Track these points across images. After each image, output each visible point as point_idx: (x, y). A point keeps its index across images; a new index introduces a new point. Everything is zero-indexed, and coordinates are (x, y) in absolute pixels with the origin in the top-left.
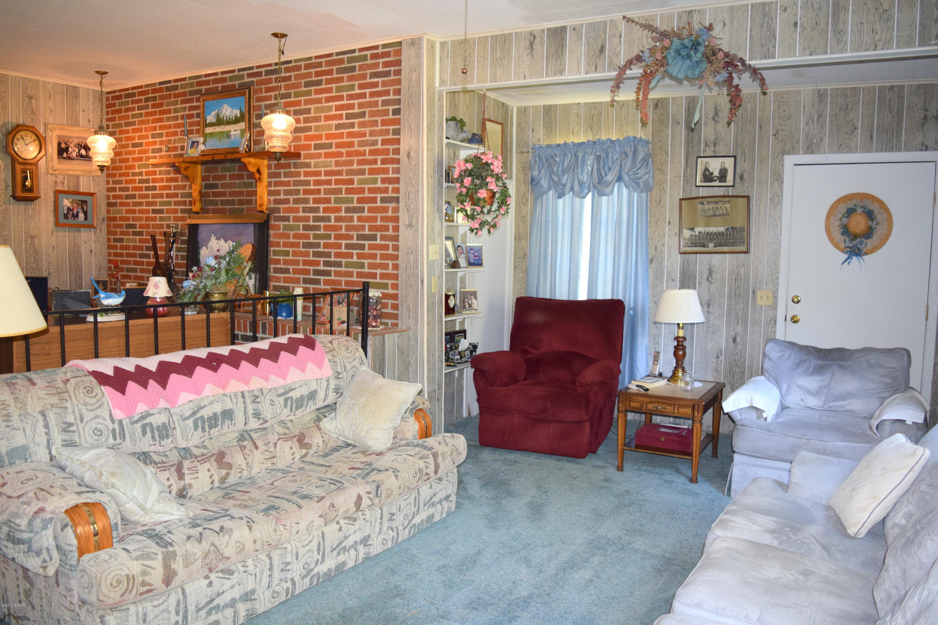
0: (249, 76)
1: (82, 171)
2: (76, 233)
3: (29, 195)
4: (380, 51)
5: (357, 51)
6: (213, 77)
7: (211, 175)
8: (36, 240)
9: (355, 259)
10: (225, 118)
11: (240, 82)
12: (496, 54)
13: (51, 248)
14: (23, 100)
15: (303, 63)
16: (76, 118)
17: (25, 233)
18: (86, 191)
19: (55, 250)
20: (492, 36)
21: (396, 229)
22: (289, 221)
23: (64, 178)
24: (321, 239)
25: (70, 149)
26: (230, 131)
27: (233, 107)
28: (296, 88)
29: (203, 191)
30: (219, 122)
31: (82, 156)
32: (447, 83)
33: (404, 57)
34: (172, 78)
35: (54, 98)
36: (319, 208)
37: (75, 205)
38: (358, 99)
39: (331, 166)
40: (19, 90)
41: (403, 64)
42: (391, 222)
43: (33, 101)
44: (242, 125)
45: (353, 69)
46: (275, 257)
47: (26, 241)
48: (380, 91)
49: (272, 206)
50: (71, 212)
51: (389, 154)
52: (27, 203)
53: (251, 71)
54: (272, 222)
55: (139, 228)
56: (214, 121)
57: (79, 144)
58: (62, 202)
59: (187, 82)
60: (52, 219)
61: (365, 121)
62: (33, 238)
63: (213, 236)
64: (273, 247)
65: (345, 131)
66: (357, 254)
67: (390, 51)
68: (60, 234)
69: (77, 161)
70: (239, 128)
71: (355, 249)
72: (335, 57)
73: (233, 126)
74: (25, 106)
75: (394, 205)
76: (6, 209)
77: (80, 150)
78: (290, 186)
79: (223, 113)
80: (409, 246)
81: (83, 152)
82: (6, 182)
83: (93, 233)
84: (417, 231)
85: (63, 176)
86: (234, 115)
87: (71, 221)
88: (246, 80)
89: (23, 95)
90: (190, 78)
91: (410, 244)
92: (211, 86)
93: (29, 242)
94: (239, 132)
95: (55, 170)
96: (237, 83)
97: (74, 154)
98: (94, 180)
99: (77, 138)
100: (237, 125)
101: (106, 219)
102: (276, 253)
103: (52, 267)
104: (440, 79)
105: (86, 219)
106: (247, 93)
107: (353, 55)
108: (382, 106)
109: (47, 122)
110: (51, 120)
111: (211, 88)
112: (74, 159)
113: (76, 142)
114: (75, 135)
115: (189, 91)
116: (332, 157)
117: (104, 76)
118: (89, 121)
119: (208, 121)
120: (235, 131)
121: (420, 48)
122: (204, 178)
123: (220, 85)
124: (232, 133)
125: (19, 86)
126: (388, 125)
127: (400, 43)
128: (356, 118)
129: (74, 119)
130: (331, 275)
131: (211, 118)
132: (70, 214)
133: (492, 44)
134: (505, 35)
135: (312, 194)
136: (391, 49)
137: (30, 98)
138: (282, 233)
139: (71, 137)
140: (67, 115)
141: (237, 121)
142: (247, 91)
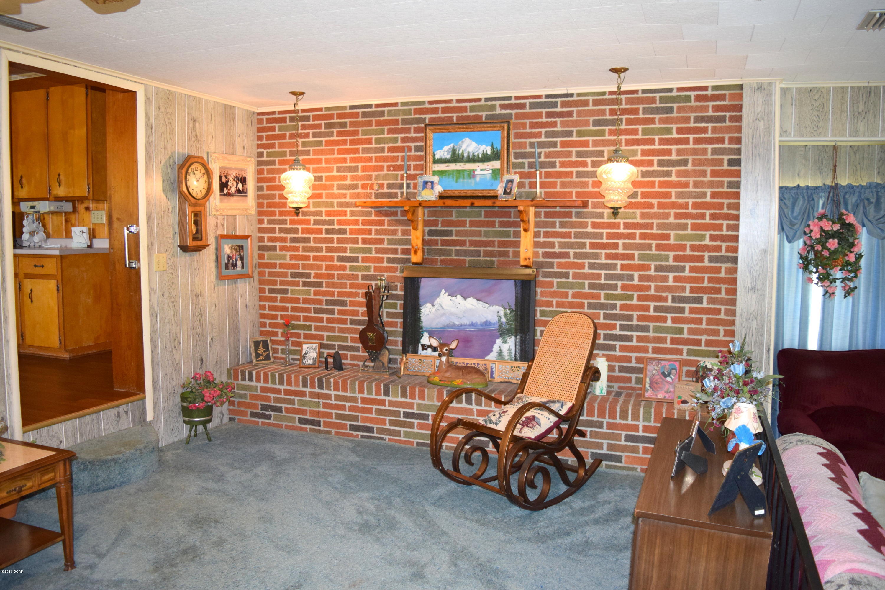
0: (503, 107)
1: (239, 209)
2: (234, 285)
3: (198, 243)
4: (709, 93)
5: (675, 90)
6: (443, 105)
7: (440, 219)
8: (201, 298)
9: (669, 323)
10: (466, 155)
11: (489, 113)
12: (858, 107)
13: (214, 307)
14: (188, 124)
15: (591, 98)
16: (233, 145)
17: (191, 291)
18: (241, 233)
19: (217, 308)
20: (852, 88)
21: (734, 292)
22: (568, 278)
23: (224, 219)
24: (617, 300)
25: (229, 183)
26: (474, 171)
27: (479, 142)
28: (579, 126)
29: (427, 237)
30: (456, 158)
31: (239, 191)
32: (790, 134)
33: (746, 102)
34: (374, 102)
35: (215, 121)
36: (616, 264)
37: (234, 252)
38: (676, 144)
39: (635, 218)
40: (185, 111)
41: (744, 110)
42: (724, 284)
43: (197, 124)
44: (496, 165)
45: (670, 110)
46: (543, 319)
47: (192, 301)
48: (709, 138)
49: (541, 259)
50: (231, 261)
51: (723, 209)
52: (192, 253)
53: (506, 102)
54: (540, 278)
55: (314, 277)
56: (448, 157)
57: (236, 177)
58: (224, 249)
59: (399, 107)
60: (214, 270)
61: (687, 170)
62: (198, 296)
63: (443, 291)
64: (540, 307)
65: (657, 179)
66: (672, 318)
67: (725, 95)
68: (221, 288)
69: (235, 198)
70: (491, 167)
71: (670, 313)
72: (640, 95)
73: (478, 164)
74: (190, 131)
75: (729, 265)
76: (174, 263)
77: (237, 184)
78: (570, 238)
79: (463, 148)
80: (750, 311)
81: (240, 186)
82: (174, 229)
83: (247, 284)
84: (763, 296)
85: (222, 217)
86: (481, 152)
87: (231, 272)
88: (498, 111)
89: (188, 118)
90: (404, 104)
91: (753, 309)
92: (440, 115)
93: (195, 302)
94: (491, 171)
95: (217, 211)
96: (484, 114)
97: (233, 190)
98: (248, 220)
99: (236, 169)
100: (486, 164)
101: (257, 266)
102: (543, 314)
103: (214, 330)
104: (781, 127)
105: (243, 267)
106: (506, 128)
107: (669, 94)
108: (712, 155)
109: (209, 150)
110: (212, 148)
111: (439, 118)
112: (233, 196)
113: (234, 174)
114: (234, 166)
115: (403, 119)
116: (637, 208)
117: (300, 97)
118: (244, 147)
119: (437, 157)
120: (482, 170)
121: (770, 95)
122: (426, 223)
123: (455, 115)
124: (476, 173)
125: (185, 106)
126: (722, 177)
127: (741, 87)
128: (673, 166)
129: (231, 147)
130: (632, 341)
131: (443, 153)
132: (231, 264)
133: (852, 96)
134: (870, 88)
135: (605, 249)
136: (727, 92)
137: (195, 121)
138: (555, 292)
139: (230, 169)
140: (226, 142)
141: (485, 159)
142: (506, 126)
